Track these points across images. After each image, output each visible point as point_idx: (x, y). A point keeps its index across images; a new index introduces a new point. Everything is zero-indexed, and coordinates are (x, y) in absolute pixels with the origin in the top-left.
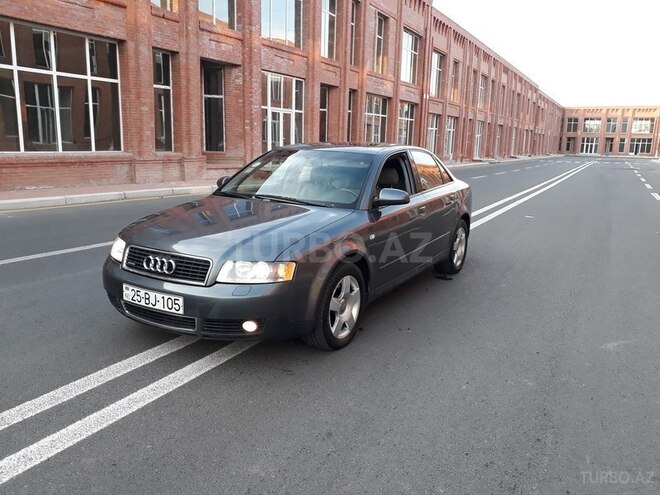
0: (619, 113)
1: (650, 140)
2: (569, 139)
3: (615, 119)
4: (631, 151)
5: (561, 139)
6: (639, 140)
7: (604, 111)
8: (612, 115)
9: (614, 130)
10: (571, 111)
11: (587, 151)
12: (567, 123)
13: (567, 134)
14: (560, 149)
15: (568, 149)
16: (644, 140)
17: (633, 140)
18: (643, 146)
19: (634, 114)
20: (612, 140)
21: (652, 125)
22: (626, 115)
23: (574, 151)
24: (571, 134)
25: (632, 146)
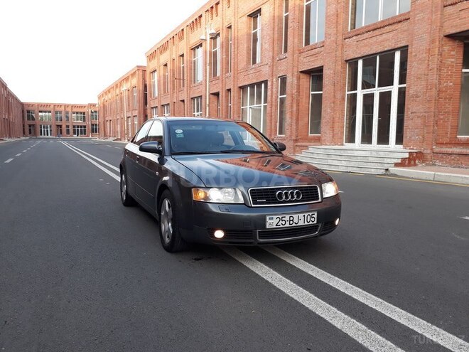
0: (63, 108)
1: (85, 127)
2: (30, 126)
3: (61, 112)
4: (74, 134)
5: (24, 126)
6: (78, 127)
7: (52, 107)
8: (57, 109)
9: (61, 120)
10: (29, 105)
11: (44, 135)
12: (26, 114)
13: (28, 122)
14: (24, 133)
15: (30, 133)
16: (81, 127)
17: (74, 127)
18: (81, 130)
19: (72, 109)
20: (61, 126)
21: (84, 117)
22: (68, 109)
23: (35, 134)
24: (31, 122)
25: (74, 130)
